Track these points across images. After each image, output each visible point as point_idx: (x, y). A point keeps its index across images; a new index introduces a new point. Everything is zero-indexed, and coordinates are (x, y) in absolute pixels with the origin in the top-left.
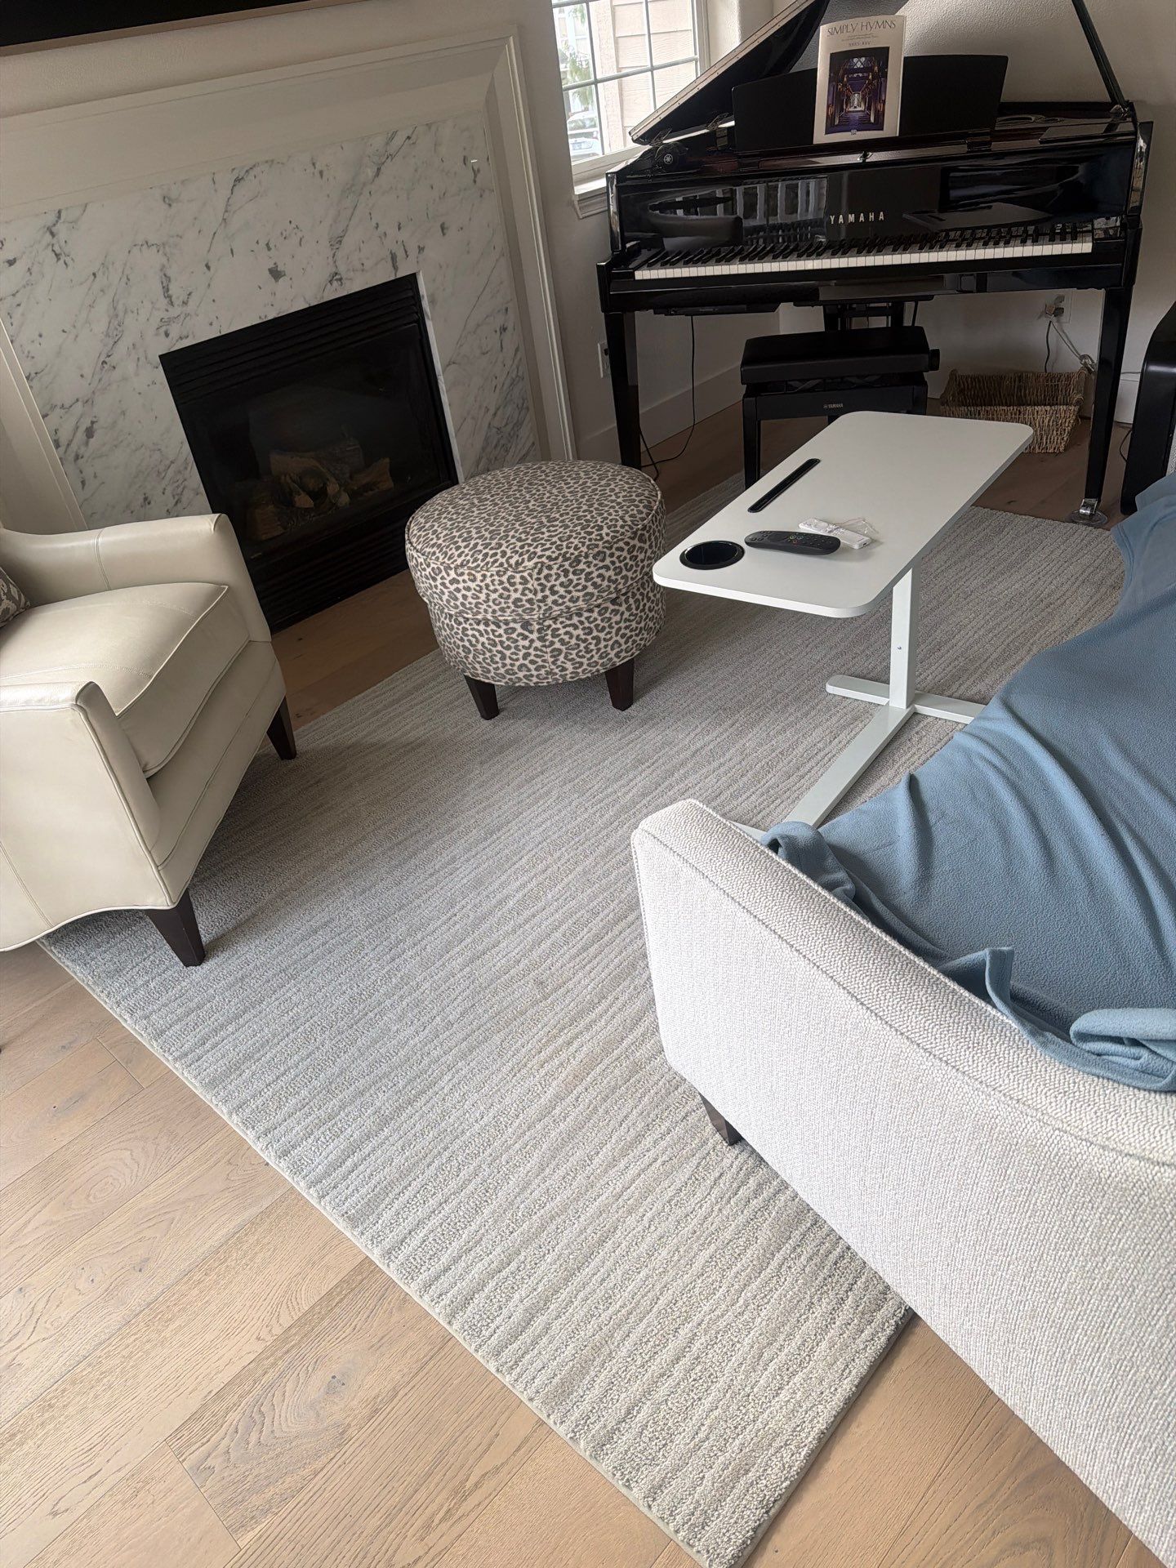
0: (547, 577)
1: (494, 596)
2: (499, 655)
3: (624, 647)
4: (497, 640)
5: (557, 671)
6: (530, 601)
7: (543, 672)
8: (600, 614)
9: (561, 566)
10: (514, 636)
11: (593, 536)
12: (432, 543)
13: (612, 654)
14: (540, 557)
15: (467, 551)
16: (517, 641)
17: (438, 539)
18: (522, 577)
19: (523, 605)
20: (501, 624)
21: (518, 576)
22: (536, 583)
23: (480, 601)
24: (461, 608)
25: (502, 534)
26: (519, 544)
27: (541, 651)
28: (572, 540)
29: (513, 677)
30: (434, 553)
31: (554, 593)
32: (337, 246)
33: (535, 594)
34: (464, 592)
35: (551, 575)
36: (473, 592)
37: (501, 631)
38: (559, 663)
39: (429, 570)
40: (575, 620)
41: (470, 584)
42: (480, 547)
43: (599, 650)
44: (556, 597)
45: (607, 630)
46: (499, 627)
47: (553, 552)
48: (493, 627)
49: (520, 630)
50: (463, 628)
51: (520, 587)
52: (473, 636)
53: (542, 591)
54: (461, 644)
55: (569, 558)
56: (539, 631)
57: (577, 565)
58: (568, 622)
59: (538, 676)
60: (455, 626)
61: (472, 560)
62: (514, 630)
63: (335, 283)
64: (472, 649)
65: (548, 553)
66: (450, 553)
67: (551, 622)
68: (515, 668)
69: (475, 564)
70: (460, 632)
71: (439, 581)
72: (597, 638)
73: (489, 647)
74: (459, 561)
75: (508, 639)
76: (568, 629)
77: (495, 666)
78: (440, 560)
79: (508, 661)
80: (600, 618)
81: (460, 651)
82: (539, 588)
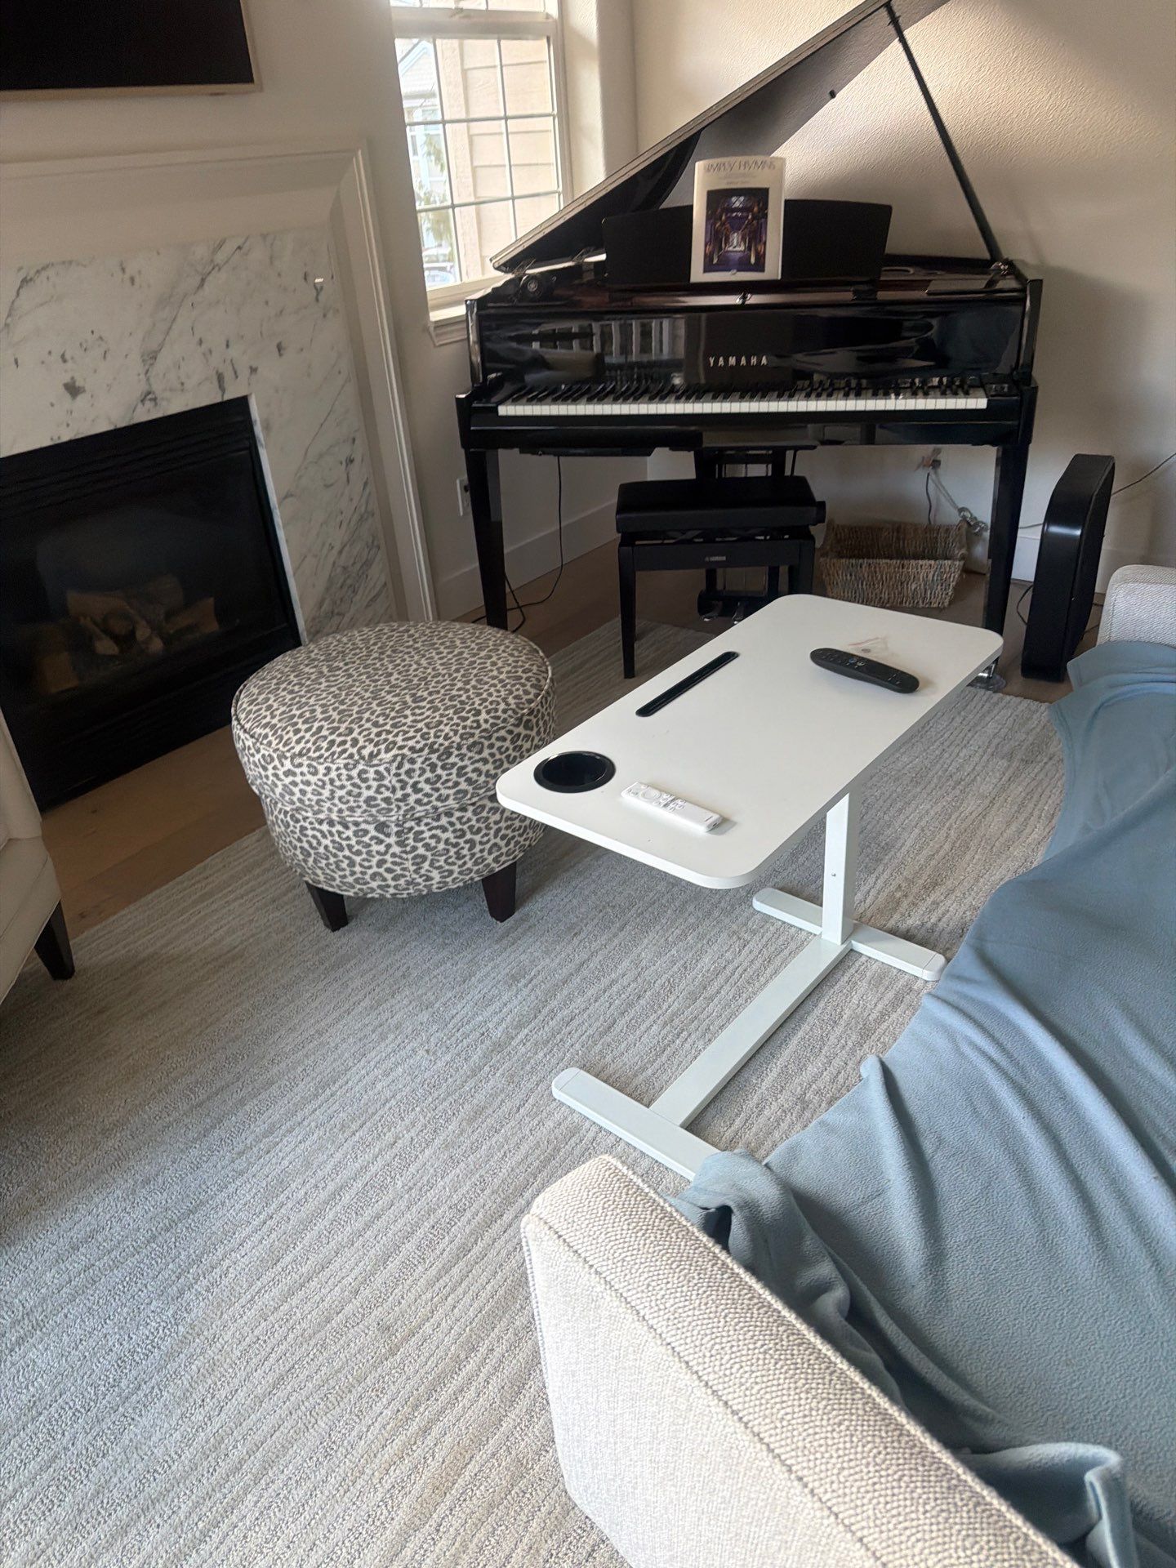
0: (409, 773)
1: (342, 793)
2: (347, 862)
3: (504, 850)
4: (344, 843)
5: (420, 880)
6: (387, 800)
7: (402, 881)
8: (475, 813)
9: (426, 759)
10: (366, 839)
11: (468, 723)
12: (264, 721)
13: (490, 859)
14: (401, 748)
15: (308, 736)
16: (370, 845)
17: (273, 717)
18: (377, 772)
19: (378, 805)
20: (350, 825)
21: (372, 770)
22: (394, 780)
23: (323, 797)
24: (298, 804)
25: (355, 716)
26: (375, 730)
27: (401, 857)
28: (442, 727)
29: (365, 887)
30: (266, 736)
31: (416, 790)
32: (150, 362)
33: (394, 791)
34: (301, 786)
35: (414, 770)
36: (314, 787)
37: (349, 833)
38: (423, 872)
39: (258, 757)
40: (444, 821)
41: (309, 777)
42: (324, 732)
43: (473, 855)
44: (419, 796)
45: (484, 832)
46: (347, 828)
47: (418, 742)
48: (340, 828)
49: (373, 833)
50: (301, 827)
51: (375, 784)
52: (314, 837)
53: (403, 788)
54: (299, 845)
55: (438, 750)
56: (398, 834)
57: (447, 758)
58: (435, 824)
59: (396, 887)
60: (292, 823)
61: (313, 748)
62: (366, 832)
63: (148, 404)
64: (312, 852)
65: (411, 743)
66: (286, 738)
67: (413, 823)
68: (367, 877)
69: (317, 754)
70: (297, 831)
71: (270, 772)
72: (472, 843)
73: (334, 851)
74: (297, 749)
75: (358, 843)
76: (434, 832)
77: (341, 873)
78: (273, 745)
79: (358, 869)
80: (475, 818)
81: (298, 852)
82: (398, 785)
